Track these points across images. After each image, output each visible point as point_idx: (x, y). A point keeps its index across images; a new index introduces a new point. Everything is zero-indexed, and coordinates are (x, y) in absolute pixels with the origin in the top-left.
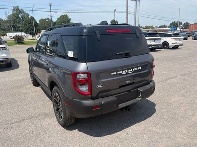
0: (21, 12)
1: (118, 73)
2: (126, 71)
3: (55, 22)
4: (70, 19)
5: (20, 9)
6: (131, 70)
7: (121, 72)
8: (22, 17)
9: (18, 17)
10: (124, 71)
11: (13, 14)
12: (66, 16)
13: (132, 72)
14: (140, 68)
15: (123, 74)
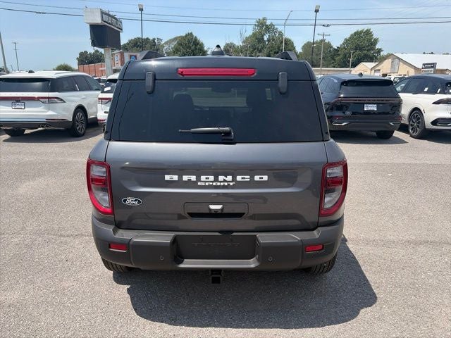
0: (269, 28)
1: (185, 178)
2: (212, 178)
3: (337, 50)
4: (376, 41)
5: (268, 23)
6: (229, 178)
7: (193, 178)
8: (269, 40)
9: (261, 40)
10: (203, 178)
11: (254, 34)
12: (368, 33)
13: (231, 184)
14: (265, 178)
15: (199, 184)
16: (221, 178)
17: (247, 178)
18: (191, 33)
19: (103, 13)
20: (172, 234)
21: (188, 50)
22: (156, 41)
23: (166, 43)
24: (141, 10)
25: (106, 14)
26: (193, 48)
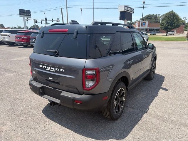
2: (50, 68)
6: (54, 69)
7: (45, 67)
13: (54, 71)
14: (64, 71)
15: (47, 69)
16: (52, 68)
17: (58, 70)
18: (173, 11)
19: (125, 6)
20: (42, 85)
21: (169, 19)
22: (157, 16)
23: (162, 16)
24: (144, 3)
25: (126, 7)
26: (172, 17)
